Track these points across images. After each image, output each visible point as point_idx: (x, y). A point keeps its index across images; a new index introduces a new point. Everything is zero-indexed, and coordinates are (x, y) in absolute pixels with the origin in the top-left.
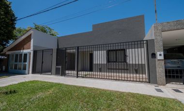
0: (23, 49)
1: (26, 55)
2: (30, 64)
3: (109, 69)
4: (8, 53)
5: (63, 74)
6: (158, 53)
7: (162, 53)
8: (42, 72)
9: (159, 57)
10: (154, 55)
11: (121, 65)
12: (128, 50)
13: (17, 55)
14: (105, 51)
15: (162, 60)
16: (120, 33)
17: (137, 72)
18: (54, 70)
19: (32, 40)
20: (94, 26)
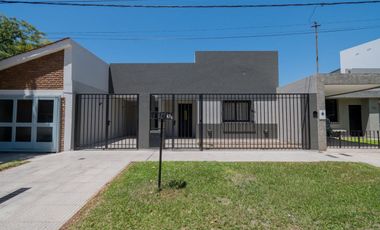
0: (34, 87)
3: (224, 132)
6: (320, 112)
7: (324, 112)
9: (321, 117)
11: (243, 126)
12: (255, 103)
14: (219, 102)
15: (324, 120)
16: (244, 74)
17: (267, 136)
19: (67, 68)
20: (199, 54)
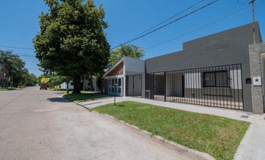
1: (120, 80)
2: (123, 87)
3: (205, 95)
4: (106, 78)
5: (152, 98)
6: (254, 79)
7: (259, 78)
8: (134, 95)
9: (255, 83)
10: (249, 81)
12: (231, 72)
13: (113, 80)
14: (200, 74)
15: (260, 86)
16: (220, 50)
18: (143, 93)
19: (124, 67)
